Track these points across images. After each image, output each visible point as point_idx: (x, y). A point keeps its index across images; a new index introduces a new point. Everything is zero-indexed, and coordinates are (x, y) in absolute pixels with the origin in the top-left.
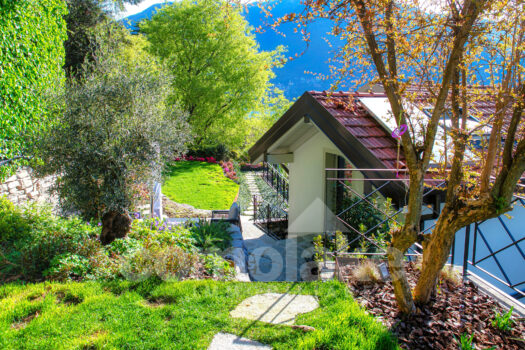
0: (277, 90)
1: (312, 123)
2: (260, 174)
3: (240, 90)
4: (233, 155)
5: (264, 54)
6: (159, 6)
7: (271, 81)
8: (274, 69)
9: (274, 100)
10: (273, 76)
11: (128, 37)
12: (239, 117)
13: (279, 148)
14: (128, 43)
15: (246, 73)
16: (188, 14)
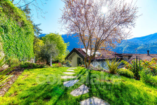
0: (68, 50)
1: (75, 53)
2: (65, 65)
3: (61, 50)
4: (60, 62)
5: (65, 44)
6: (46, 34)
7: (67, 48)
8: (67, 46)
9: (67, 52)
10: (67, 47)
11: (39, 40)
12: (61, 55)
13: (70, 57)
14: (39, 41)
15: (62, 47)
16: (52, 36)
